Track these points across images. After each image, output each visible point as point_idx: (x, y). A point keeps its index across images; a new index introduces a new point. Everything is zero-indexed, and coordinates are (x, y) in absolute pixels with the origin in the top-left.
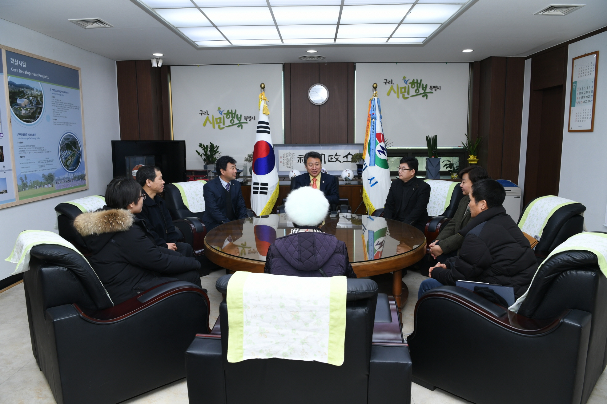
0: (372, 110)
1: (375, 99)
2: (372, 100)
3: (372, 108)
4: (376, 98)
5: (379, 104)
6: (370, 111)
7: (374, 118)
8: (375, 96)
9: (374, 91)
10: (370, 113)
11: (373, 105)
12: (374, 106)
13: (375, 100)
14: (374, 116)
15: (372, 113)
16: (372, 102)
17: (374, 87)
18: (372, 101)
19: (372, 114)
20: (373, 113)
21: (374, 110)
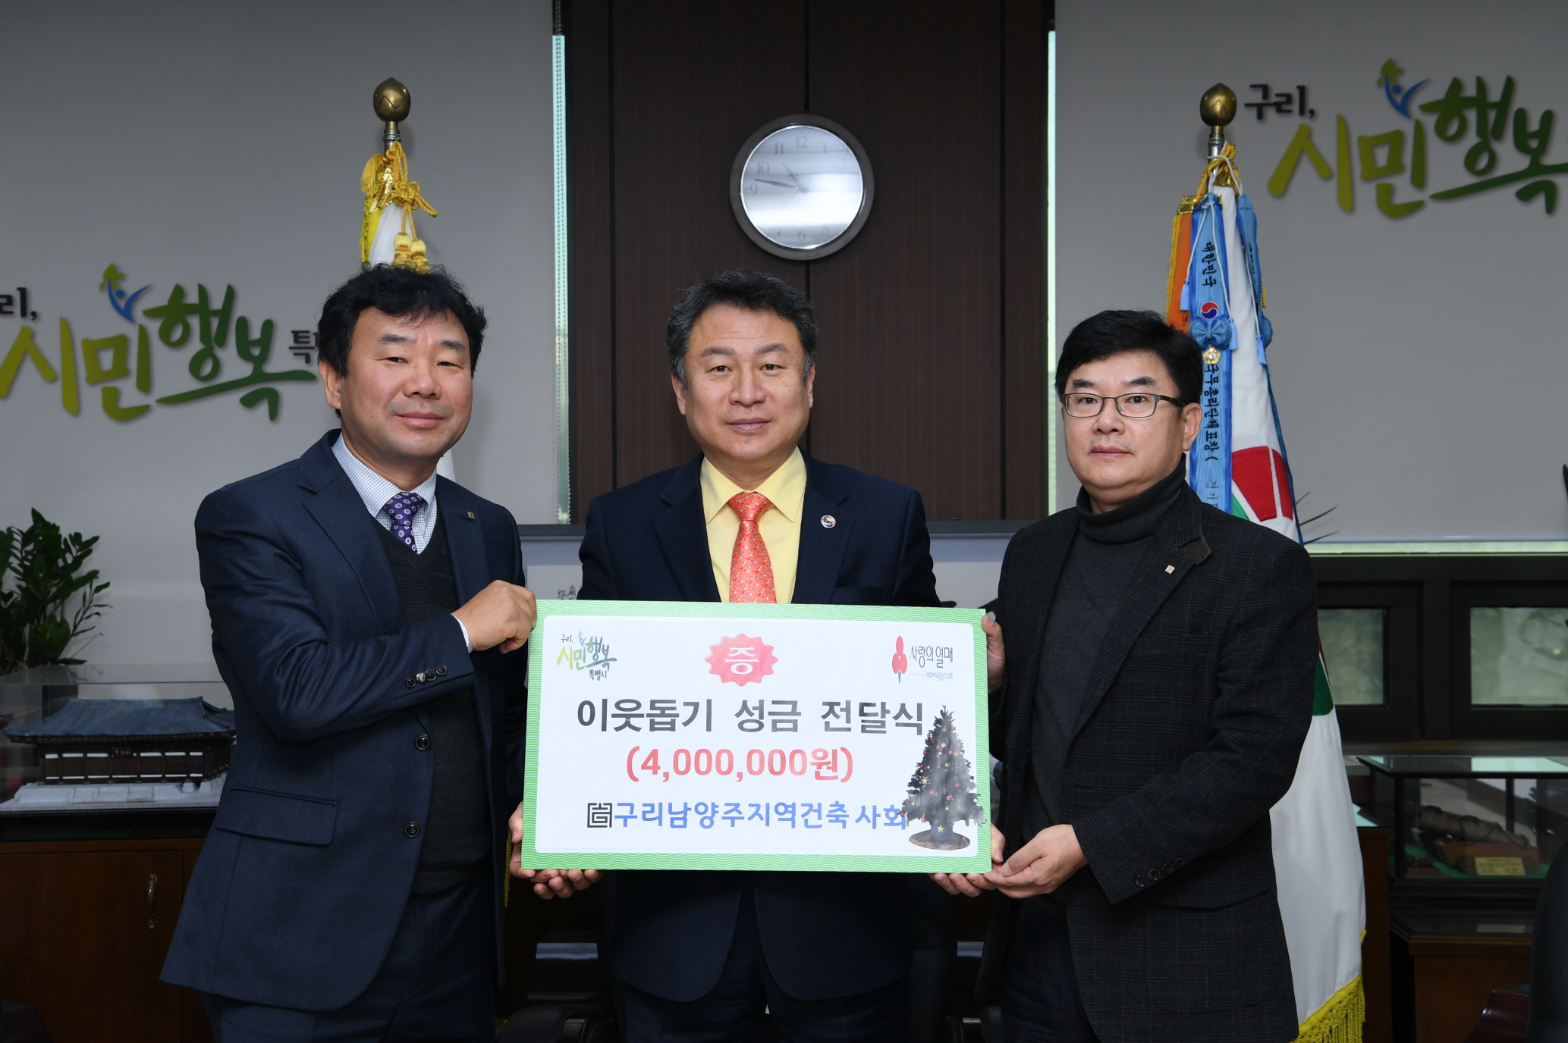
0: (1200, 279)
1: (1217, 200)
2: (1198, 208)
3: (1201, 266)
4: (1225, 194)
5: (1249, 239)
6: (1185, 289)
7: (1219, 340)
8: (1218, 183)
9: (1211, 146)
10: (1184, 306)
11: (1210, 247)
12: (1217, 252)
13: (1219, 206)
14: (1217, 329)
15: (1201, 300)
16: (1194, 224)
17: (1209, 118)
18: (1202, 219)
19: (1200, 312)
20: (1206, 307)
21: (1211, 283)
